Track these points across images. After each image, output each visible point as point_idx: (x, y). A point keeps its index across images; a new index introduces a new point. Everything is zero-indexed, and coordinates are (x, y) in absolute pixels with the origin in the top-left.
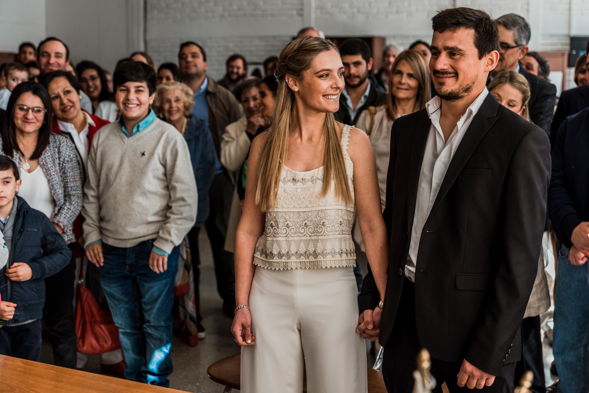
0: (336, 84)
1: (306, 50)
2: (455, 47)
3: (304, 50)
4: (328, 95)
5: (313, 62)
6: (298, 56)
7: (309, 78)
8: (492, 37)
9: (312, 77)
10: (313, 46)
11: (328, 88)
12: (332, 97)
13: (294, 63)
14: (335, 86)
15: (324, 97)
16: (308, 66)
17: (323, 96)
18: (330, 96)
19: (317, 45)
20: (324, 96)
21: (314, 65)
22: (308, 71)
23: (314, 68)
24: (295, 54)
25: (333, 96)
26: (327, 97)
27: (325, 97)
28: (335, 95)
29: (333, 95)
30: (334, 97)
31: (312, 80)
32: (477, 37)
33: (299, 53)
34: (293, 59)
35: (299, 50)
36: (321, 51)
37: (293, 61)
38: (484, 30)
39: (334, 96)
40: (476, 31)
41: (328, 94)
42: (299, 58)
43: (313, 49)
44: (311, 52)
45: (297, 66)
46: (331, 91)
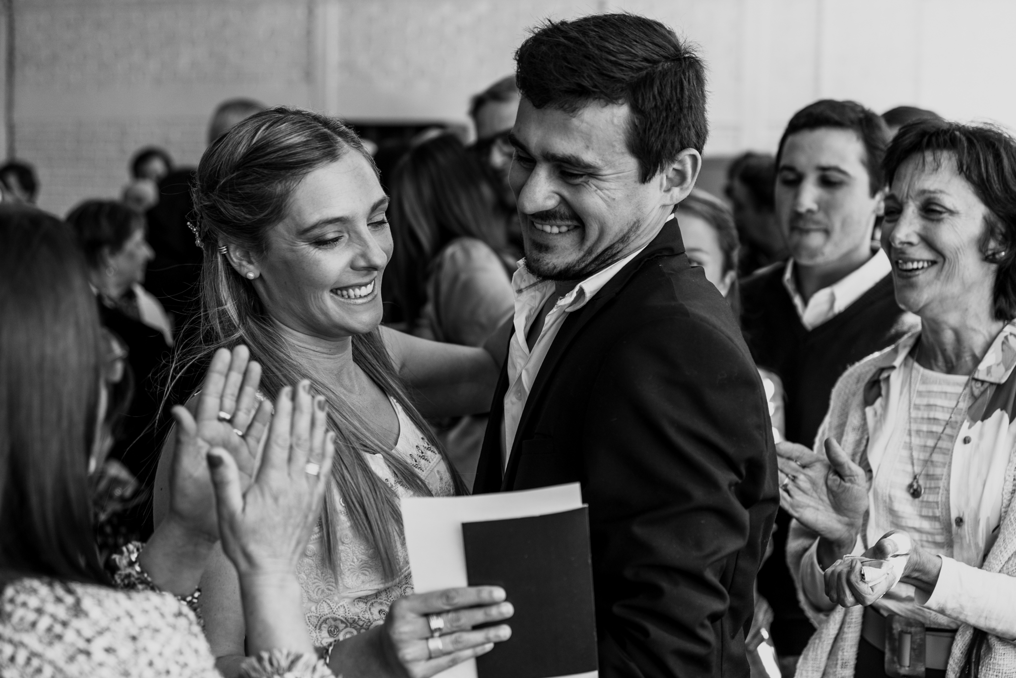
0: (364, 255)
1: (267, 166)
2: (572, 158)
3: (261, 165)
4: (346, 288)
5: (291, 200)
6: (245, 183)
7: (285, 246)
8: (680, 120)
9: (293, 244)
10: (287, 152)
11: (343, 271)
12: (358, 292)
13: (236, 205)
14: (362, 263)
15: (337, 294)
16: (280, 211)
17: (332, 291)
18: (354, 290)
19: (299, 150)
20: (335, 291)
21: (295, 208)
22: (281, 228)
23: (293, 219)
24: (238, 177)
25: (360, 289)
26: (345, 293)
27: (339, 292)
28: (366, 285)
29: (360, 286)
30: (364, 291)
31: (293, 251)
32: (636, 126)
33: (248, 175)
34: (230, 192)
35: (248, 165)
36: (311, 167)
37: (232, 199)
38: (656, 105)
39: (363, 288)
40: (635, 108)
41: (345, 285)
42: (248, 189)
43: (288, 163)
44: (282, 172)
45: (245, 214)
46: (354, 278)
